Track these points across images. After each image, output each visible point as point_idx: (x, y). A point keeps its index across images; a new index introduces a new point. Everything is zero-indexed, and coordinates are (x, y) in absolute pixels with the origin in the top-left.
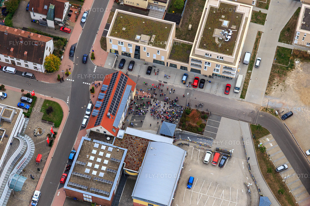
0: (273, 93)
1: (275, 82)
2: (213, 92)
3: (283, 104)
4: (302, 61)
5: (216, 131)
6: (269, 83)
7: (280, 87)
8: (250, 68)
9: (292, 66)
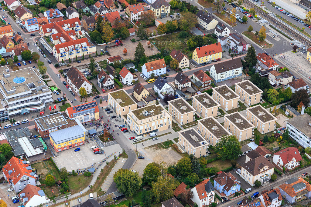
0: (147, 150)
1: (153, 148)
2: (126, 136)
3: (146, 154)
4: (173, 149)
5: (109, 145)
6: (150, 146)
7: (153, 150)
8: (150, 139)
9: (167, 148)
